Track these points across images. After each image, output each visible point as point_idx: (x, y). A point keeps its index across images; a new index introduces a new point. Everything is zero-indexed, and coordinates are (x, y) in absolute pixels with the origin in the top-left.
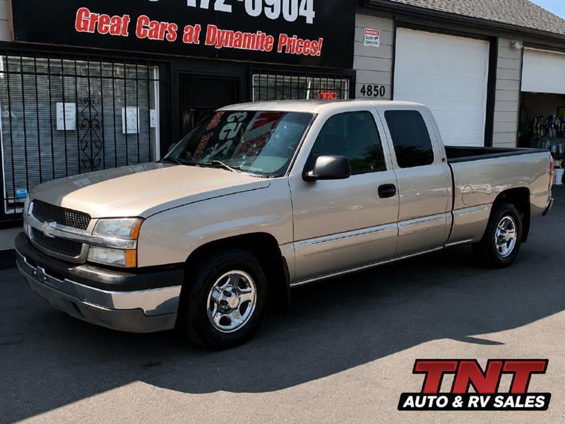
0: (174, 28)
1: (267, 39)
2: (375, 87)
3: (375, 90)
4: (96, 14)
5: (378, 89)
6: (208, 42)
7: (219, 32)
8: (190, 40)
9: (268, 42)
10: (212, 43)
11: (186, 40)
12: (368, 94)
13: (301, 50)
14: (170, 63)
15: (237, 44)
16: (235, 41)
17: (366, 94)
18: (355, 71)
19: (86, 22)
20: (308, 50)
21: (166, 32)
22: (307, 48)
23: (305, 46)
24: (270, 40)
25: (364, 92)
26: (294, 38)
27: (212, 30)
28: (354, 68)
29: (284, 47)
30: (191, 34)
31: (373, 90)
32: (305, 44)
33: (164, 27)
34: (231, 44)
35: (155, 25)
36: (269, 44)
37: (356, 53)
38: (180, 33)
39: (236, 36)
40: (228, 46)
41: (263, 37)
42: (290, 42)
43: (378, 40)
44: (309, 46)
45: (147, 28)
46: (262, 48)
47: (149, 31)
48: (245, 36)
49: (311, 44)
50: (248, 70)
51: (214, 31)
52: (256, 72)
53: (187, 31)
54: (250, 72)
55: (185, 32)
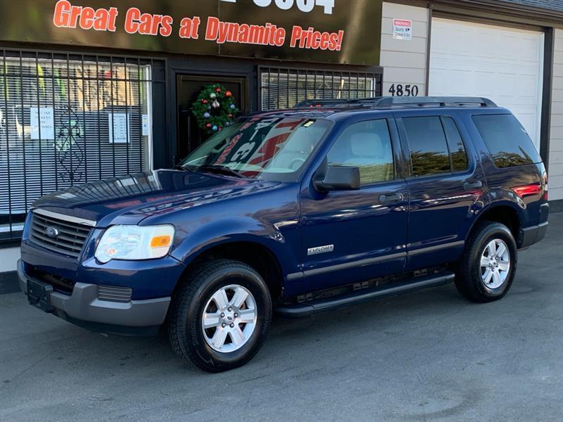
0: (169, 21)
1: (278, 32)
2: (407, 86)
3: (406, 90)
4: (78, 7)
5: (410, 89)
6: (209, 36)
7: (221, 25)
8: (187, 35)
9: (278, 36)
10: (213, 37)
11: (183, 34)
12: (398, 94)
13: (318, 43)
14: (164, 61)
15: (243, 38)
16: (241, 35)
17: (395, 93)
18: (382, 69)
19: (66, 16)
20: (326, 44)
21: (160, 26)
22: (325, 42)
23: (323, 39)
24: (281, 33)
25: (393, 91)
26: (311, 30)
27: (213, 23)
28: (381, 65)
29: (298, 41)
30: (189, 28)
31: (404, 89)
32: (323, 37)
33: (157, 20)
34: (235, 39)
35: (146, 19)
36: (280, 38)
37: (383, 47)
38: (176, 26)
39: (241, 30)
40: (232, 41)
41: (273, 30)
42: (304, 34)
43: (409, 32)
44: (327, 40)
45: (138, 22)
46: (271, 42)
47: (139, 25)
48: (252, 29)
49: (330, 36)
50: (256, 68)
51: (216, 24)
52: (265, 70)
53: (183, 24)
54: (259, 66)
55: (182, 26)
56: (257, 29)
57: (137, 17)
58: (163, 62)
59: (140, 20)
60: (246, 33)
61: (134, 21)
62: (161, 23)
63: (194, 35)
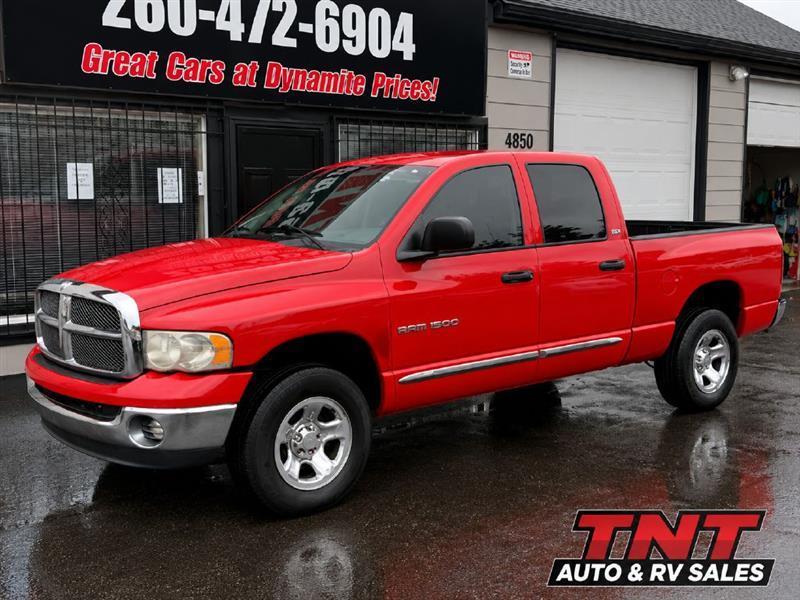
0: (221, 67)
1: (357, 79)
4: (110, 51)
6: (269, 84)
7: (285, 71)
8: (243, 82)
9: (356, 84)
10: (274, 85)
11: (237, 82)
13: (407, 93)
14: (222, 109)
15: (312, 86)
16: (310, 83)
17: (512, 146)
18: (487, 120)
20: (418, 94)
21: (209, 72)
22: (416, 91)
23: (414, 88)
24: (360, 81)
25: (510, 144)
26: (398, 77)
27: (275, 69)
28: (486, 115)
29: (381, 90)
30: (245, 74)
32: (413, 86)
33: (205, 65)
34: (302, 86)
35: (193, 64)
36: (359, 87)
38: (229, 73)
39: (311, 76)
40: (298, 89)
41: (350, 76)
42: (390, 82)
44: (418, 88)
45: (182, 67)
46: (348, 91)
47: (184, 71)
48: (324, 76)
49: (422, 84)
50: (331, 118)
51: (278, 70)
52: (344, 121)
53: (238, 69)
54: (335, 117)
55: (236, 72)
56: (330, 77)
57: (181, 61)
58: (220, 111)
59: (184, 64)
60: (316, 81)
61: (177, 66)
62: (210, 68)
63: (251, 82)
